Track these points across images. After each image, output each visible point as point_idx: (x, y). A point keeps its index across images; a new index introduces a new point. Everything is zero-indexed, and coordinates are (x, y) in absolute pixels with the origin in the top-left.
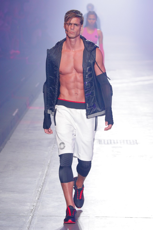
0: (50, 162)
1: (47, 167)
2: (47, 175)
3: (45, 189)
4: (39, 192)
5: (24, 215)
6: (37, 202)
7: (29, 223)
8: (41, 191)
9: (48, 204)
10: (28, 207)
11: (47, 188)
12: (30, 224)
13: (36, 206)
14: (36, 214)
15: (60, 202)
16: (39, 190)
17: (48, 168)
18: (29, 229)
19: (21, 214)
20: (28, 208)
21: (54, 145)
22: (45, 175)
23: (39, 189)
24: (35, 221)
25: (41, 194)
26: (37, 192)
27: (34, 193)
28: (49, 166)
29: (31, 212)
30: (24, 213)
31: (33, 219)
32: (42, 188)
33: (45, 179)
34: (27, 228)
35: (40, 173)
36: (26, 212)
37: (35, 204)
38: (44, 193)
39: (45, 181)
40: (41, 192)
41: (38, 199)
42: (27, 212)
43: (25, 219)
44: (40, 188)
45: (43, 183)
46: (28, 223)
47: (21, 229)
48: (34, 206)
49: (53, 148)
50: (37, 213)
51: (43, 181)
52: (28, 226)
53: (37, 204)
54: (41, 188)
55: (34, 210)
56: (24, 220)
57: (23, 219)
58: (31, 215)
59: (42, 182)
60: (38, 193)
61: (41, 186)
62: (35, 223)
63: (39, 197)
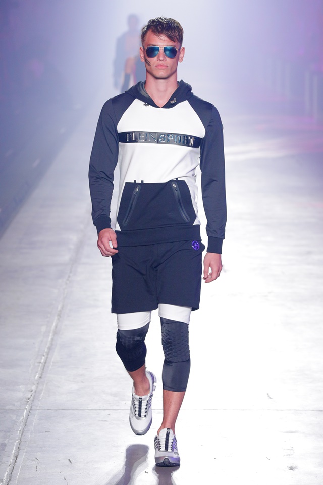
0: (62, 308)
1: (56, 318)
2: (56, 333)
3: (53, 360)
4: (41, 364)
5: (14, 408)
6: (38, 384)
7: (22, 424)
8: (45, 363)
9: (59, 387)
10: (21, 393)
11: (56, 356)
12: (26, 425)
13: (35, 392)
14: (37, 406)
15: (82, 382)
16: (42, 361)
17: (58, 319)
18: (24, 434)
19: (7, 407)
20: (20, 395)
21: (69, 277)
22: (52, 332)
23: (41, 359)
24: (35, 419)
25: (45, 369)
26: (37, 364)
27: (32, 366)
28: (59, 315)
29: (26, 403)
30: (14, 405)
31: (30, 416)
32: (47, 358)
33: (52, 339)
34: (19, 433)
35: (44, 329)
36: (17, 402)
37: (34, 388)
38: (50, 367)
39: (52, 344)
40: (46, 365)
41: (40, 378)
42: (19, 403)
43: (15, 416)
44: (43, 357)
45: (50, 348)
46: (20, 423)
47: (8, 434)
48: (32, 391)
49: (68, 282)
50: (38, 404)
51: (48, 344)
52: (20, 428)
53: (37, 387)
54: (46, 356)
55: (32, 398)
56: (14, 418)
57: (11, 415)
58: (27, 407)
59: (47, 346)
60: (39, 366)
61: (45, 354)
62: (34, 424)
63: (42, 374)
